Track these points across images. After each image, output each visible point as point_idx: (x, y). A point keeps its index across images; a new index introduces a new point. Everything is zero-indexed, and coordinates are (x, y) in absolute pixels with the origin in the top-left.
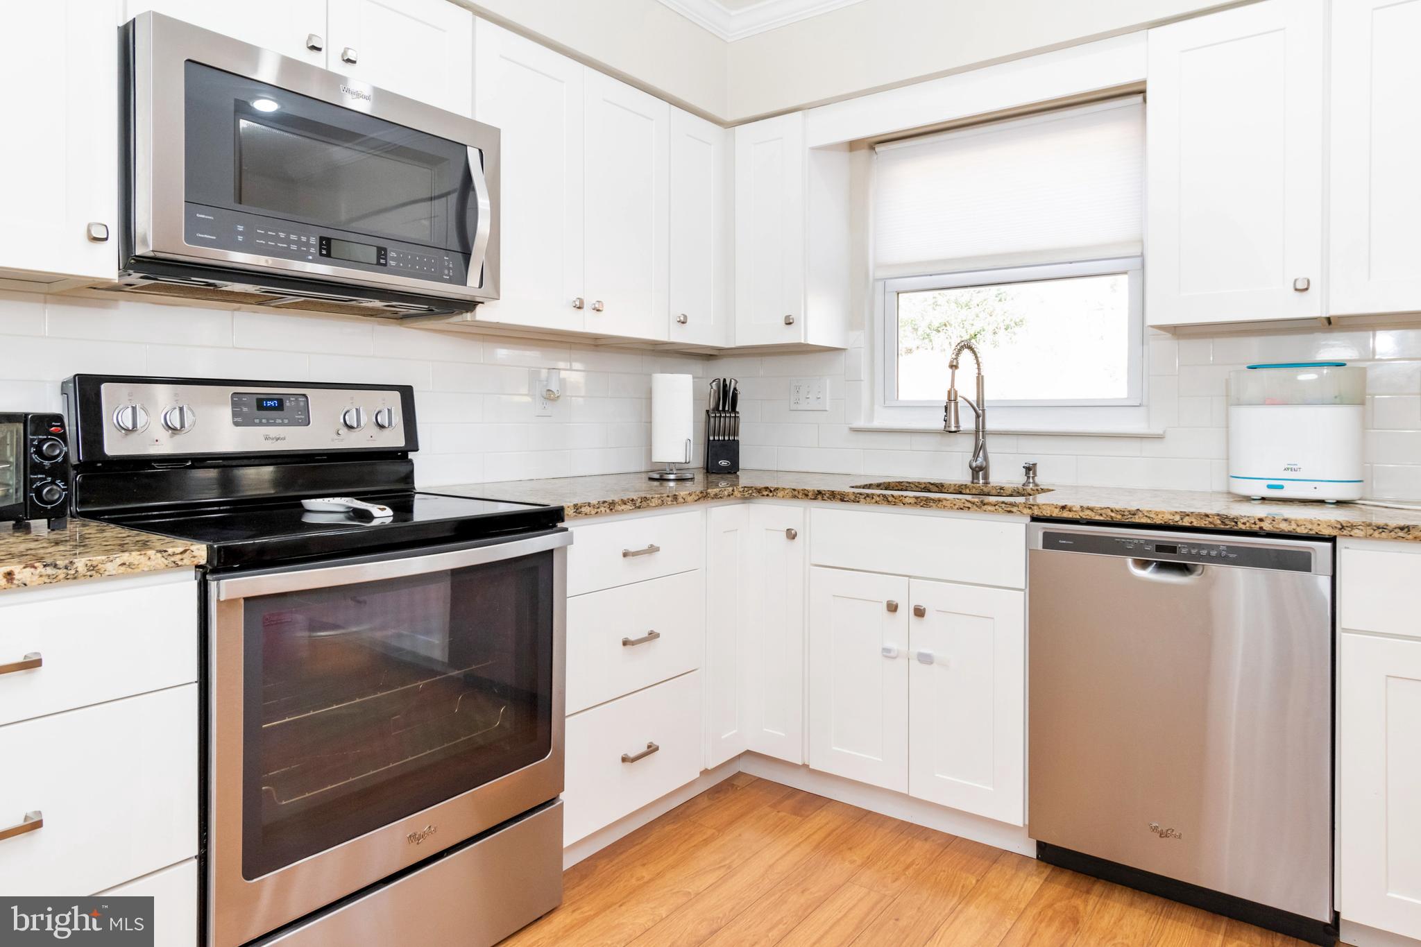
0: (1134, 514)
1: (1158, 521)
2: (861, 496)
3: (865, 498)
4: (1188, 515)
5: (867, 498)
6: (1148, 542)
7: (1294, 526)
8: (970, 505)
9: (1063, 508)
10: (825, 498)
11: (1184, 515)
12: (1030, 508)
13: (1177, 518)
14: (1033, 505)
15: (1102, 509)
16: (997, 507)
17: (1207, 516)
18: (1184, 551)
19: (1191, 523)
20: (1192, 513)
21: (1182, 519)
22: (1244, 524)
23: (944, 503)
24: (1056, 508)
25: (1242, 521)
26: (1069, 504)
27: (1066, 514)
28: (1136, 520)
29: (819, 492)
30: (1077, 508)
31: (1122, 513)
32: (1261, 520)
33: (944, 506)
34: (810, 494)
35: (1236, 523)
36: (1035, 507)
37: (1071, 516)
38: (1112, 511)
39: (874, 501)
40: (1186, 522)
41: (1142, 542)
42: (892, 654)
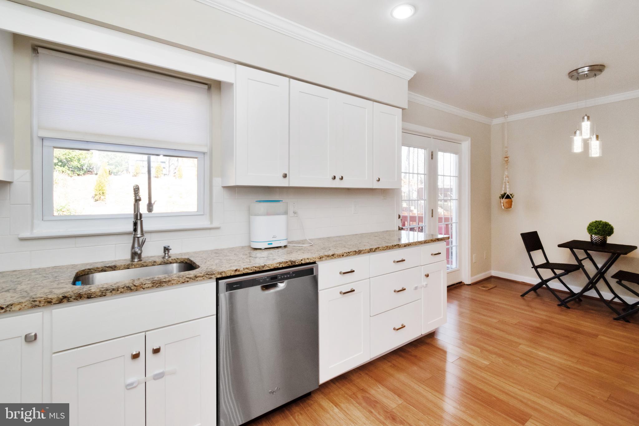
0: (264, 267)
1: (272, 268)
2: (107, 291)
3: (111, 292)
4: (281, 263)
5: (113, 292)
6: (268, 277)
7: (310, 260)
8: (188, 280)
9: (236, 270)
10: (71, 299)
11: (280, 263)
12: (221, 274)
13: (278, 265)
14: (222, 272)
15: (252, 267)
16: (204, 277)
17: (287, 262)
18: (280, 278)
19: (282, 266)
20: (282, 262)
21: (279, 265)
22: (297, 263)
23: (172, 282)
24: (233, 271)
25: (297, 262)
26: (238, 268)
27: (237, 273)
28: (265, 269)
29: (65, 297)
30: (242, 269)
31: (259, 267)
32: (302, 260)
33: (172, 284)
34: (54, 301)
35: (295, 263)
36: (223, 273)
37: (239, 274)
38: (256, 267)
39: (119, 292)
40: (281, 266)
41: (266, 278)
42: (134, 385)
